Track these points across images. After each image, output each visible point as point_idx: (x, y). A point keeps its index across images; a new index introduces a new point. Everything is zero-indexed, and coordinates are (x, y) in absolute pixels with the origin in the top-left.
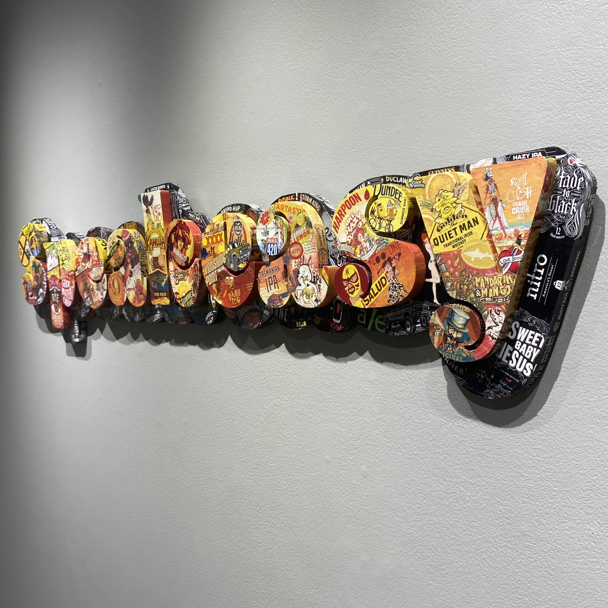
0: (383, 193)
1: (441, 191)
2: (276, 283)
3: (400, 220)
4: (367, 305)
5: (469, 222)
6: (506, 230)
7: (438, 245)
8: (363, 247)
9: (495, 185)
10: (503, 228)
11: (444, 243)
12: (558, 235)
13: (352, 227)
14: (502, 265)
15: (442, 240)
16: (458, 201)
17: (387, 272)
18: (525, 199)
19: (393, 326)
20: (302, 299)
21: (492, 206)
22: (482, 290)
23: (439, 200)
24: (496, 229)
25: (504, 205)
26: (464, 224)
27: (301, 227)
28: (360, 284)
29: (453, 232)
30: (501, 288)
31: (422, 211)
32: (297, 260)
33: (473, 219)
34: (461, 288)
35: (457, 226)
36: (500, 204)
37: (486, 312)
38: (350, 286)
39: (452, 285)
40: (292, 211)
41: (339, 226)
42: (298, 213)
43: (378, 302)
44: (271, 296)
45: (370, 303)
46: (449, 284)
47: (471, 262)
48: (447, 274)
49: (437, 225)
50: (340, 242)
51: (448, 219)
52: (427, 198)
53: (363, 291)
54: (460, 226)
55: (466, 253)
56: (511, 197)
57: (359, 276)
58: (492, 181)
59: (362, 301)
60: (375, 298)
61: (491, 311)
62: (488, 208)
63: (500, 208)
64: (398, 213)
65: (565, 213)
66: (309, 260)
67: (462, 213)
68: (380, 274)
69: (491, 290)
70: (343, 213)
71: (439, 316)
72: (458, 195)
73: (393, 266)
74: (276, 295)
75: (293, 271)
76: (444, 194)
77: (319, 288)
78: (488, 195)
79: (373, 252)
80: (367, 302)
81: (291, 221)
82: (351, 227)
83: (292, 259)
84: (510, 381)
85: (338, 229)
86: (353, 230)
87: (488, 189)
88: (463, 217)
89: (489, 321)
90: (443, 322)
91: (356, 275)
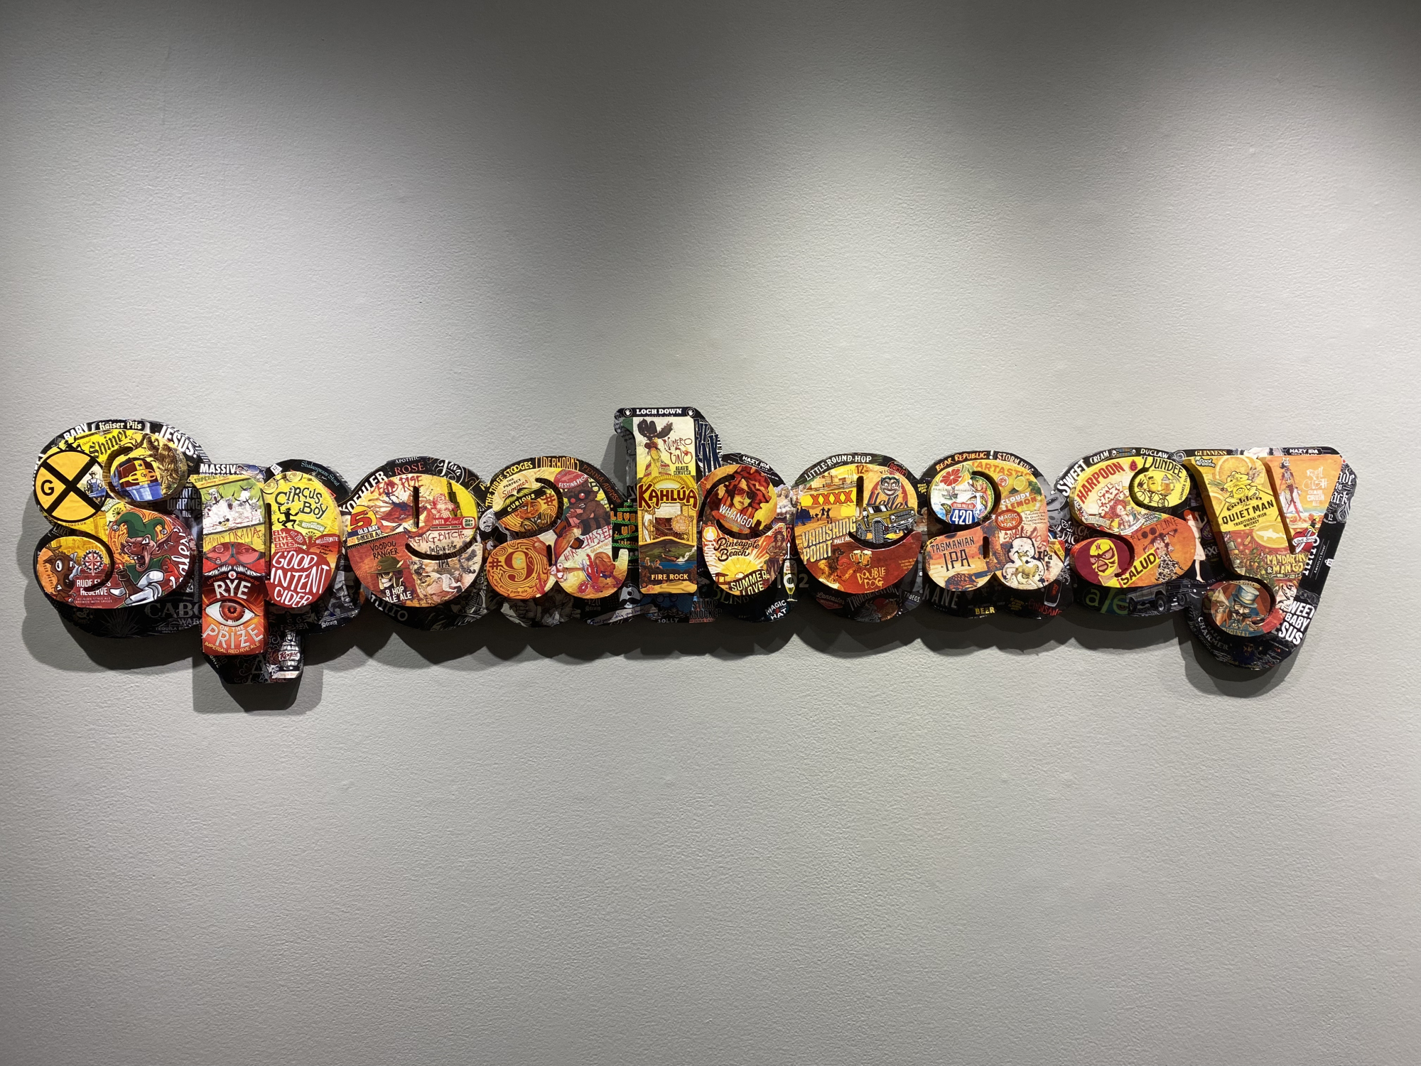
0: (1157, 466)
1: (1234, 473)
2: (967, 559)
3: (1179, 495)
4: (1125, 584)
5: (1263, 504)
6: (1301, 514)
7: (1227, 523)
8: (1124, 520)
9: (1291, 474)
10: (1298, 512)
11: (1235, 522)
12: (1330, 521)
13: (1109, 498)
14: (1296, 545)
15: (1232, 519)
16: (1252, 484)
17: (1158, 549)
18: (1320, 488)
19: (1139, 607)
20: (1015, 579)
21: (1288, 492)
22: (1274, 568)
23: (1231, 481)
24: (1291, 512)
25: (1299, 492)
26: (1258, 506)
27: (1021, 493)
28: (1117, 561)
29: (1245, 513)
30: (1293, 565)
31: (1210, 490)
32: (1009, 532)
33: (1268, 502)
34: (1251, 565)
35: (1250, 507)
36: (1295, 490)
37: (1277, 588)
38: (1101, 563)
39: (1241, 562)
40: (1006, 472)
41: (1088, 495)
42: (1018, 476)
43: (1142, 580)
44: (952, 577)
45: (1130, 582)
46: (1238, 561)
47: (1264, 541)
48: (1237, 552)
49: (1227, 504)
50: (1087, 513)
51: (1240, 500)
52: (1218, 477)
53: (1120, 568)
54: (1254, 507)
55: (1258, 533)
56: (1306, 485)
57: (1115, 552)
58: (1288, 469)
59: (1118, 580)
60: (1138, 576)
61: (1282, 586)
62: (1283, 493)
63: (1295, 494)
64: (1175, 489)
65: (1338, 502)
66: (1033, 532)
67: (1257, 495)
68: (1147, 550)
69: (1283, 567)
70: (1095, 481)
71: (1224, 593)
72: (1253, 478)
73: (1166, 542)
74: (964, 574)
75: (1001, 545)
76: (1237, 475)
77: (1047, 566)
78: (1284, 482)
79: (1138, 527)
80: (1126, 581)
81: (1003, 484)
82: (1107, 498)
83: (1001, 530)
84: (1279, 650)
85: (1086, 498)
86: (1109, 501)
87: (1283, 476)
88: (1257, 499)
89: (1281, 596)
90: (1228, 598)
91: (1111, 551)
